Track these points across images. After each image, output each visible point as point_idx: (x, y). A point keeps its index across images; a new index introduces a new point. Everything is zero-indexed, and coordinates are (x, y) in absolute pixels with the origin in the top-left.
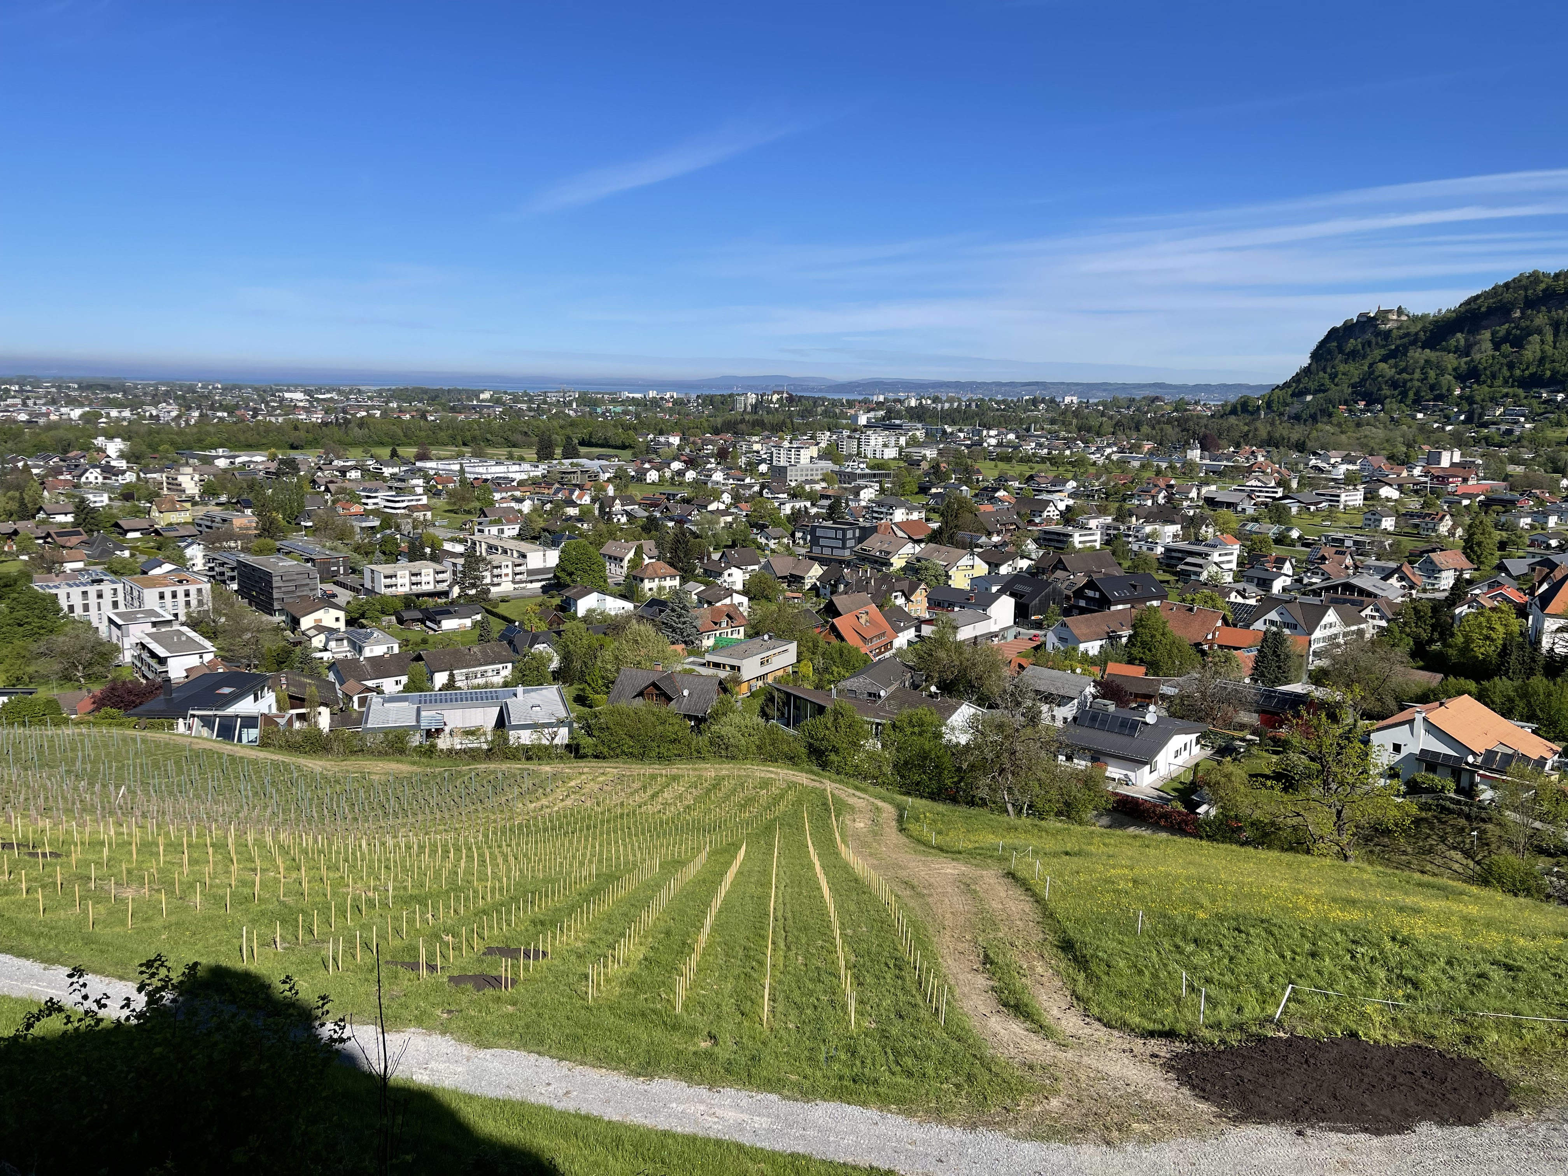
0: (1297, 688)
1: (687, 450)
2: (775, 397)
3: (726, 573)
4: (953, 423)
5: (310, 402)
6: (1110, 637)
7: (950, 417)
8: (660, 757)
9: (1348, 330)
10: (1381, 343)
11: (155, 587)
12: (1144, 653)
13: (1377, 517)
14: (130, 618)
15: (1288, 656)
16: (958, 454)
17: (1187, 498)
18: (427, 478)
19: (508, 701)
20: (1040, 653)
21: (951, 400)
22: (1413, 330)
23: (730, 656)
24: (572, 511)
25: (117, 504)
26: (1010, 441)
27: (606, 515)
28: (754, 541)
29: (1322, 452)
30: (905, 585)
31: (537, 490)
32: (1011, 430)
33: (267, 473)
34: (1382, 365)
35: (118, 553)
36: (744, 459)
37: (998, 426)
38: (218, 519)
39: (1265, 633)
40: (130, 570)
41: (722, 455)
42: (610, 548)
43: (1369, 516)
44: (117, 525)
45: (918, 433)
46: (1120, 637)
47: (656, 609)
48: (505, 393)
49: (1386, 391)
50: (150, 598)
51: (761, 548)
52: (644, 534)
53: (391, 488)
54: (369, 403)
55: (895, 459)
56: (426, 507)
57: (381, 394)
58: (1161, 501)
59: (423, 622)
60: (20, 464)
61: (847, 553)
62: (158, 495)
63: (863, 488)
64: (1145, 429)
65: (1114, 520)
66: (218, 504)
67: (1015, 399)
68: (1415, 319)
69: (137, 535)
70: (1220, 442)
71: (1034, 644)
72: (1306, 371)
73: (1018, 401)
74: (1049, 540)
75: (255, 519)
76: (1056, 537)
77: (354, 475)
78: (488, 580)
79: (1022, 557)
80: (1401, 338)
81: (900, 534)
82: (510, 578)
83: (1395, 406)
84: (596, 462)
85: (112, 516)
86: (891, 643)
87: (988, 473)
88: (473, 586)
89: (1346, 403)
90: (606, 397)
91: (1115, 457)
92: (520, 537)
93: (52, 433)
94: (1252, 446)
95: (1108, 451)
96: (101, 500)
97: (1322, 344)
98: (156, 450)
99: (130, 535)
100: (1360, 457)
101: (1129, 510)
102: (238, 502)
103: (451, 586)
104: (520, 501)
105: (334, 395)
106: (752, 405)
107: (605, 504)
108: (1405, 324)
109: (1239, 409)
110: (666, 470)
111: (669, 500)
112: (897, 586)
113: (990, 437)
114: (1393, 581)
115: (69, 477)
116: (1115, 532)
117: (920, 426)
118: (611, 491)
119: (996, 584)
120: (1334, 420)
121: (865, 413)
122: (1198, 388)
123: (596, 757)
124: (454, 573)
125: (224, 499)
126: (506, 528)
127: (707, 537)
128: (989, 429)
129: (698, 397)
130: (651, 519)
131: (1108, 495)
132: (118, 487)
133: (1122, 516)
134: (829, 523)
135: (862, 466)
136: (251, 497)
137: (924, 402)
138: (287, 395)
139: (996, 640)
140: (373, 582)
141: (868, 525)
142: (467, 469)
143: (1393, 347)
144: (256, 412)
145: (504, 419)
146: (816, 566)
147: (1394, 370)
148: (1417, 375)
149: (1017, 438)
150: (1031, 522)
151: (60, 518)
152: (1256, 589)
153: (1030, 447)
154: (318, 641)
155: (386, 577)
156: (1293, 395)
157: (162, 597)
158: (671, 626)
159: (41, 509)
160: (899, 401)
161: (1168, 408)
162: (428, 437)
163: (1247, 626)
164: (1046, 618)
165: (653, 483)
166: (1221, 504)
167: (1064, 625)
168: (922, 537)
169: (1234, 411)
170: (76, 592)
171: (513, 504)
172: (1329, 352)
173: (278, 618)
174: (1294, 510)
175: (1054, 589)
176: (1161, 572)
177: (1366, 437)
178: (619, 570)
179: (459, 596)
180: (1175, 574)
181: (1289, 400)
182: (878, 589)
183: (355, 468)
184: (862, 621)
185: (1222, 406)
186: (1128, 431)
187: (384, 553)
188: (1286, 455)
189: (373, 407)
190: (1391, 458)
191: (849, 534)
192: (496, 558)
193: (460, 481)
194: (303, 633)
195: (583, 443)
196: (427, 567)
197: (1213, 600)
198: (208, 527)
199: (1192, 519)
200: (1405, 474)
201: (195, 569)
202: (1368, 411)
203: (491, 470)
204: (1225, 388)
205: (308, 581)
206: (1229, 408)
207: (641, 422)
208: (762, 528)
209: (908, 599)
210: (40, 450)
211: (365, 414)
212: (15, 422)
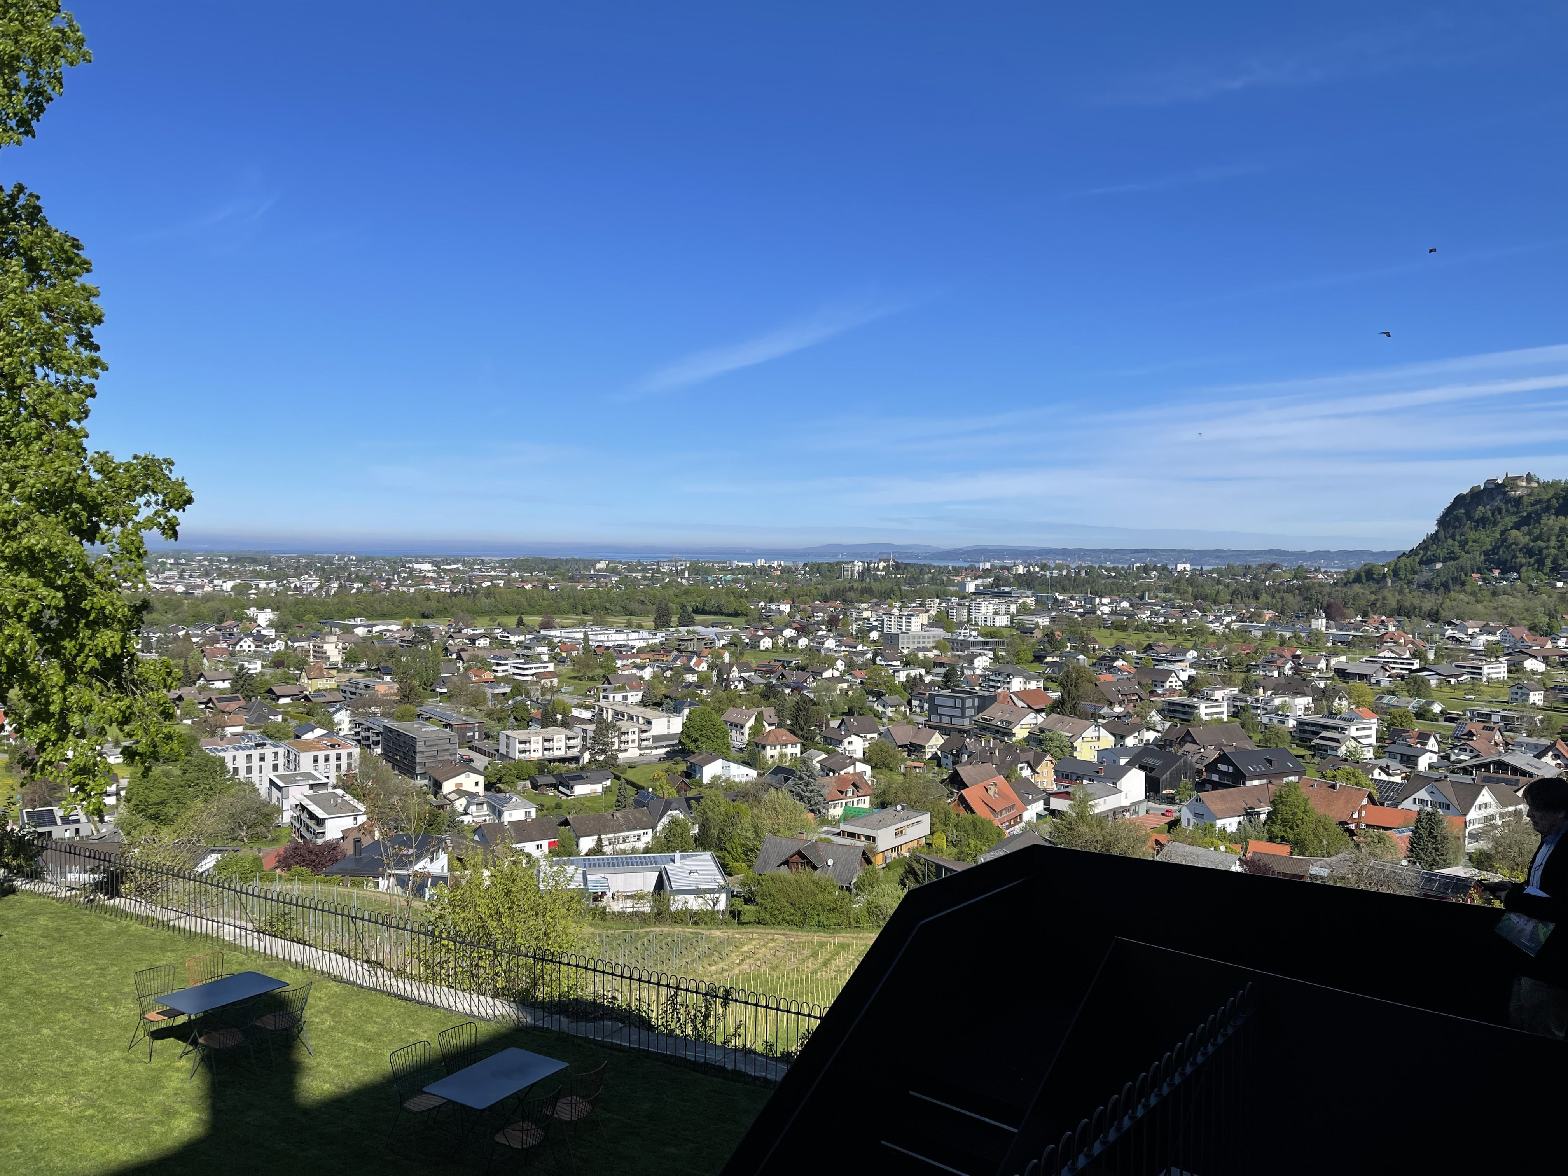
0: (1459, 871)
1: (798, 618)
2: (882, 565)
3: (846, 741)
4: (1064, 590)
5: (438, 573)
6: (1248, 814)
7: (1060, 584)
8: (820, 925)
9: (1476, 497)
10: (1511, 510)
11: (309, 750)
12: (1285, 831)
13: (1524, 691)
14: (290, 780)
15: (1445, 838)
16: (1072, 623)
17: (1315, 669)
18: (552, 646)
19: (667, 866)
20: (1176, 830)
21: (1059, 568)
22: (1545, 497)
23: (865, 826)
24: (691, 678)
25: (269, 671)
26: (1124, 609)
27: (724, 682)
28: (871, 709)
29: (1458, 622)
30: (1030, 756)
31: (656, 657)
32: (1124, 598)
33: (403, 641)
34: (1514, 533)
35: (272, 717)
36: (854, 627)
37: (1110, 594)
38: (361, 686)
39: (1419, 813)
40: (283, 734)
41: (832, 622)
42: (732, 715)
43: (1515, 690)
44: (270, 691)
45: (1028, 601)
46: (1258, 814)
47: (781, 776)
48: (620, 562)
49: (1521, 559)
50: (306, 761)
51: (878, 716)
52: (763, 702)
53: (518, 655)
54: (493, 573)
55: (1006, 626)
56: (553, 674)
57: (503, 564)
58: (1288, 671)
59: (556, 787)
60: (181, 633)
61: (966, 722)
62: (306, 663)
63: (977, 656)
64: (1264, 597)
65: (1240, 691)
66: (358, 671)
67: (1126, 566)
68: (1546, 486)
69: (288, 700)
70: (1345, 611)
71: (1168, 820)
72: (1434, 538)
73: (1129, 568)
74: (1171, 711)
75: (396, 686)
76: (1180, 708)
77: (482, 643)
78: (616, 747)
79: (1148, 729)
80: (1532, 505)
81: (1020, 704)
82: (636, 744)
83: (1532, 575)
84: (711, 629)
85: (267, 682)
86: (1021, 816)
87: (1104, 642)
88: (604, 751)
89: (1479, 571)
90: (716, 565)
91: (1234, 626)
92: (643, 703)
93: (209, 604)
94: (1381, 615)
95: (1227, 619)
96: (255, 667)
97: (1449, 511)
98: (300, 619)
99: (282, 701)
100: (1500, 628)
101: (1255, 681)
102: (378, 669)
103: (582, 752)
104: (641, 667)
105: (459, 566)
106: (859, 573)
107: (722, 671)
108: (1536, 491)
109: (1364, 577)
110: (779, 637)
111: (784, 667)
112: (1023, 756)
113: (1103, 605)
114: (1548, 759)
115: (225, 646)
116: (1243, 704)
117: (1030, 593)
118: (727, 657)
119: (1124, 756)
120: (1468, 588)
121: (972, 580)
122: (1316, 555)
123: (759, 923)
124: (584, 739)
125: (363, 666)
126: (629, 694)
127: (824, 704)
128: (1101, 597)
129: (805, 565)
130: (769, 686)
131: (1231, 666)
132: (268, 655)
133: (1248, 687)
134: (947, 692)
135: (974, 633)
136: (389, 664)
137: (1032, 569)
138: (416, 566)
139: (1127, 814)
140: (508, 747)
141: (987, 694)
142: (591, 637)
143: (1525, 514)
144: (389, 583)
145: (620, 588)
146: (937, 735)
147: (1527, 537)
148: (1553, 543)
149: (1131, 606)
150: (1153, 693)
151: (219, 685)
152: (1400, 766)
153: (1145, 615)
154: (460, 804)
155: (520, 743)
156: (1421, 563)
157: (316, 760)
158: (798, 794)
159: (202, 675)
160: (1009, 569)
161: (1288, 576)
162: (550, 606)
163: (1395, 805)
164: (1178, 793)
165: (767, 650)
166: (1352, 676)
167: (1199, 800)
168: (1043, 706)
169: (1358, 579)
170: (241, 755)
171: (634, 671)
172: (1457, 518)
173: (420, 782)
174: (1434, 683)
175: (1185, 762)
176: (1294, 746)
177: (1503, 606)
178: (739, 737)
179: (589, 762)
180: (1310, 748)
181: (1417, 567)
182: (1003, 760)
183: (484, 636)
184: (991, 793)
185: (1346, 574)
186: (1246, 600)
187: (516, 719)
188: (1419, 625)
189: (497, 577)
190: (1532, 628)
191: (968, 703)
192: (624, 724)
193: (584, 649)
194: (445, 797)
195: (697, 611)
196: (559, 733)
197: (1356, 777)
198: (352, 693)
199: (1323, 691)
200: (1549, 645)
201: (342, 733)
202: (1503, 579)
203: (612, 638)
204: (1346, 555)
205: (448, 746)
206: (1352, 576)
207: (751, 590)
208: (879, 695)
209: (1033, 771)
210: (198, 619)
211: (489, 584)
212: (174, 593)
